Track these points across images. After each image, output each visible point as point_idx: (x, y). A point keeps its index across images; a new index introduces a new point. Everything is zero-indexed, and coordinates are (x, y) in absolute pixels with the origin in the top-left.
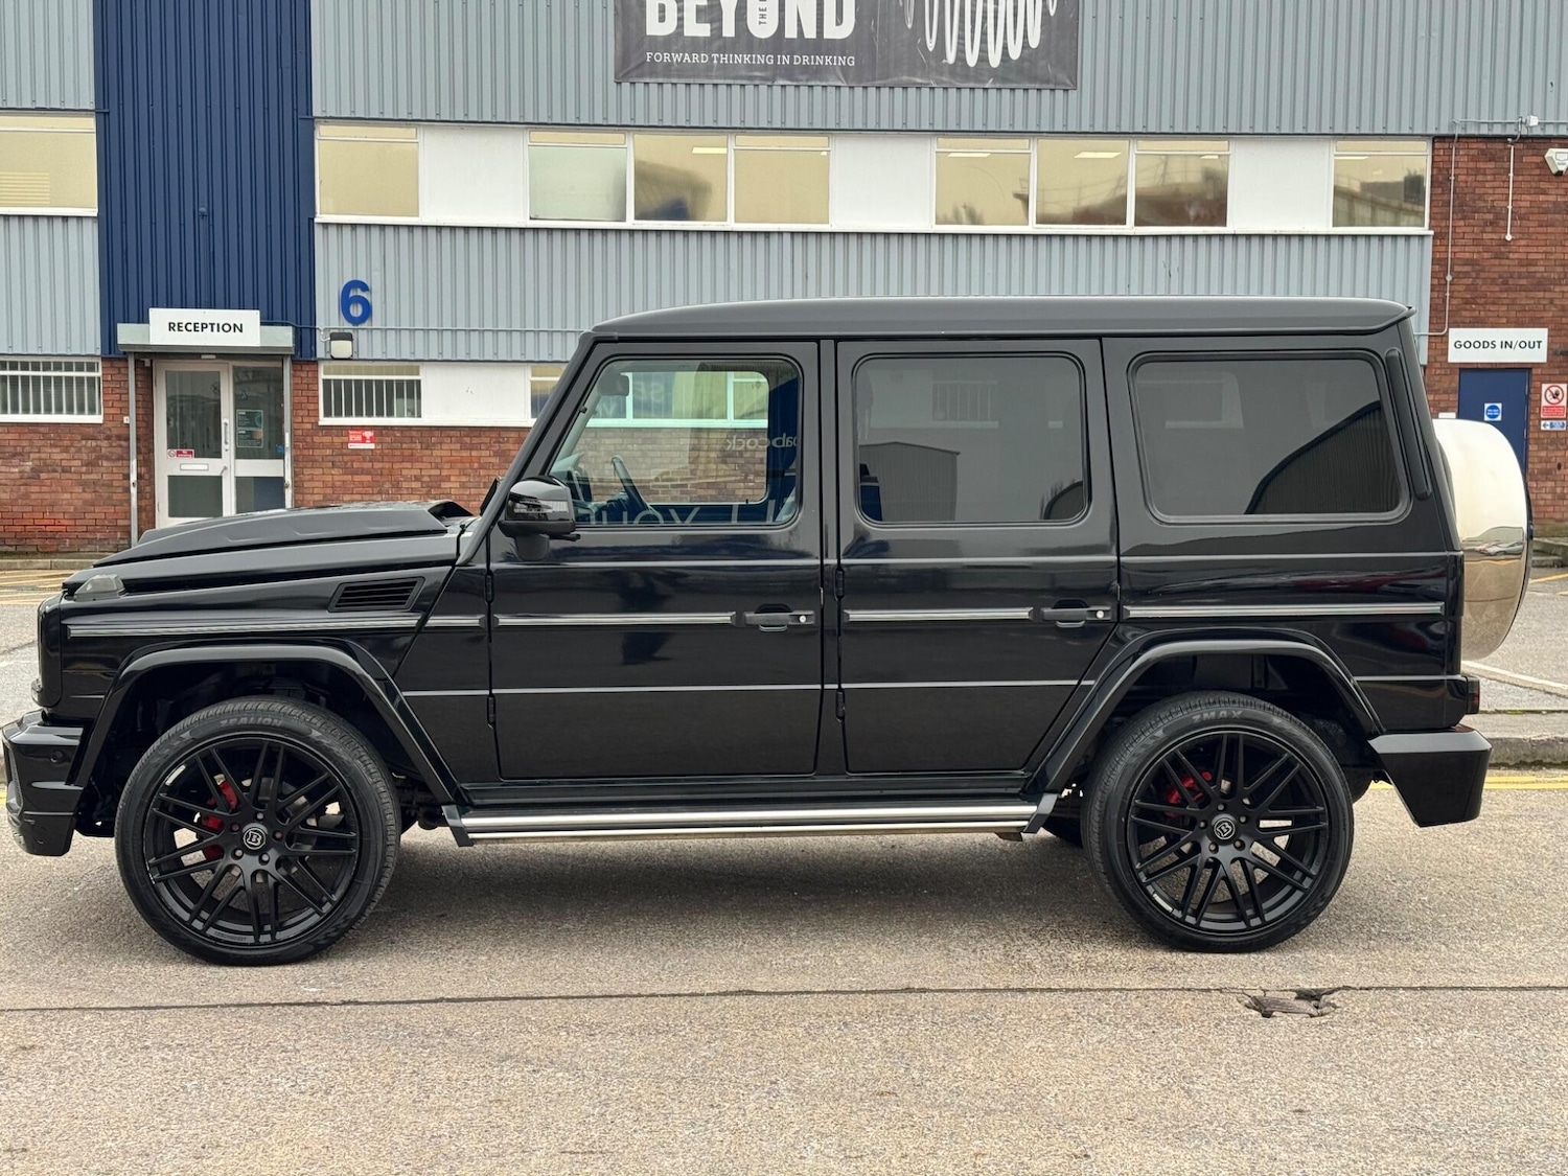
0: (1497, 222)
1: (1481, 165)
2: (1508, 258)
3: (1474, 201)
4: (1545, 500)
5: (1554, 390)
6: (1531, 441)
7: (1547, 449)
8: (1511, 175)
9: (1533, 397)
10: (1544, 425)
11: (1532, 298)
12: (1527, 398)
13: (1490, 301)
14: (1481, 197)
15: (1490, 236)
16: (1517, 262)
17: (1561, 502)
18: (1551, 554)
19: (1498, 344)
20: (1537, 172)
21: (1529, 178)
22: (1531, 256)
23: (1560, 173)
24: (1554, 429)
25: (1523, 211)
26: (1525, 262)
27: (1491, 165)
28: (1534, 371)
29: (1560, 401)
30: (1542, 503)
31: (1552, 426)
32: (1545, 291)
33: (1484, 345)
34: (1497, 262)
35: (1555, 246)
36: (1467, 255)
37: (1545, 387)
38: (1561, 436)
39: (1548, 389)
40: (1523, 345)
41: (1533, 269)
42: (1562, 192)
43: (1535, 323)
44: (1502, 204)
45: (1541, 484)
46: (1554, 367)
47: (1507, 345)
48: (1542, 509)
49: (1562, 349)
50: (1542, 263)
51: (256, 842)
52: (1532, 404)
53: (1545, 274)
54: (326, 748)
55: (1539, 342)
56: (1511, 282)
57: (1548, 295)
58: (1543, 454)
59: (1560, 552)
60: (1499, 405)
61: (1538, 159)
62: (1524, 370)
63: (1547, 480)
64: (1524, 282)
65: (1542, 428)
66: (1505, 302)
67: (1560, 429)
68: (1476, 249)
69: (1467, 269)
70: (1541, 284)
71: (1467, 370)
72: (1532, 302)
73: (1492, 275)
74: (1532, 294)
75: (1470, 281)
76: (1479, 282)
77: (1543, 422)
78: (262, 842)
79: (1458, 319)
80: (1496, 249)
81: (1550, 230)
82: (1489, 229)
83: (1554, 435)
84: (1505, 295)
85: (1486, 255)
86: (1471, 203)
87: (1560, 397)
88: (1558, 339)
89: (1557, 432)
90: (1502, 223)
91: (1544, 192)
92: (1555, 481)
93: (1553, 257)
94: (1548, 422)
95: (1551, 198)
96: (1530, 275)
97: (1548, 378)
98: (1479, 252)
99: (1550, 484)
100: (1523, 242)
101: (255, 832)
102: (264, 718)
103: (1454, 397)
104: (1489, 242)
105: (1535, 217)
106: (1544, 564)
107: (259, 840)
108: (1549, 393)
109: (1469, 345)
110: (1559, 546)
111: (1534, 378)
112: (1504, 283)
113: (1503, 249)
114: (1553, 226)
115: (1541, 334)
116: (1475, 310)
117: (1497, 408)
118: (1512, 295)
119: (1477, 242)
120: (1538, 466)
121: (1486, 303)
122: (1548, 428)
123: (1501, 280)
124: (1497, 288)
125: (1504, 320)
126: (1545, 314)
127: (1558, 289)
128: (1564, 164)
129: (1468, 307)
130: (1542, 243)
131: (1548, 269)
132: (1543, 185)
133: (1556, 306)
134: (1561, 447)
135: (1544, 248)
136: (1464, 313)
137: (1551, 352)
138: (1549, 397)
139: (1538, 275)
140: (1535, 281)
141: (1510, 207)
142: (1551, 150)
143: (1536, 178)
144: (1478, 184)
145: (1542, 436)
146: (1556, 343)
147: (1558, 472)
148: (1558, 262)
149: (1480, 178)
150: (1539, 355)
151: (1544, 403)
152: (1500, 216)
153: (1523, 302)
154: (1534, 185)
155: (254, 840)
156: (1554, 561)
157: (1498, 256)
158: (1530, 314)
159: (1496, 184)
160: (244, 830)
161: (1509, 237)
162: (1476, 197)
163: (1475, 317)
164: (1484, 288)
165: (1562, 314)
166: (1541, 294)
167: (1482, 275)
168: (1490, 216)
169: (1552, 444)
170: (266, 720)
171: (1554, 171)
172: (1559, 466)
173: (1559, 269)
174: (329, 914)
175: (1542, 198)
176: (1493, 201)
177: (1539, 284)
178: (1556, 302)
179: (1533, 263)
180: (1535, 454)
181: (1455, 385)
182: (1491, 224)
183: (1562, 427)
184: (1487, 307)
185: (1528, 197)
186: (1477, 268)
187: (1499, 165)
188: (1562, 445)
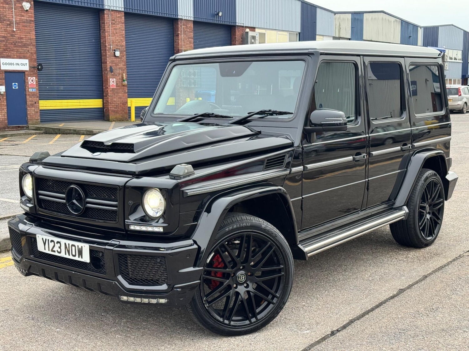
0: (11, 24)
1: (4, 5)
2: (15, 36)
3: (3, 17)
4: (33, 113)
5: (32, 79)
6: (27, 95)
7: (32, 97)
8: (13, 9)
9: (26, 81)
10: (30, 90)
11: (23, 50)
12: (24, 81)
13: (11, 50)
14: (5, 16)
15: (9, 29)
16: (17, 38)
17: (37, 114)
18: (40, 130)
19: (15, 64)
20: (20, 9)
21: (18, 11)
22: (21, 36)
23: (27, 11)
24: (33, 91)
25: (18, 21)
26: (20, 38)
27: (7, 6)
28: (26, 73)
29: (34, 83)
30: (32, 114)
31: (32, 90)
32: (26, 48)
33: (11, 64)
34: (12, 37)
35: (28, 33)
36: (3, 35)
37: (29, 78)
38: (35, 93)
39: (30, 79)
40: (22, 64)
41: (22, 40)
42: (28, 16)
43: (24, 58)
44: (12, 19)
45: (31, 109)
46: (31, 72)
47: (17, 64)
48: (32, 116)
49: (33, 66)
50: (24, 38)
51: (242, 279)
52: (26, 83)
53: (26, 42)
54: (268, 231)
55: (26, 64)
56: (17, 44)
57: (27, 49)
58: (31, 99)
59: (44, 129)
60: (17, 84)
61: (20, 5)
62: (23, 72)
63: (33, 107)
64: (20, 44)
65: (30, 91)
66: (16, 50)
67: (35, 91)
68: (6, 33)
69: (3, 39)
70: (25, 45)
71: (7, 72)
72: (23, 51)
73: (11, 42)
74: (23, 48)
75: (5, 43)
76: (7, 43)
77: (30, 89)
78: (245, 278)
79: (3, 55)
80: (11, 33)
81: (26, 28)
82: (9, 27)
83: (33, 93)
84: (15, 48)
85: (9, 35)
86: (2, 18)
87: (34, 81)
88: (31, 63)
89: (34, 92)
90: (12, 25)
91: (23, 16)
92: (34, 107)
93: (27, 37)
94: (31, 89)
95: (25, 18)
96: (21, 42)
97: (30, 75)
98: (6, 34)
99: (33, 108)
100: (19, 32)
101: (241, 275)
102: (242, 224)
103: (4, 81)
104: (9, 31)
105: (21, 24)
106: (40, 133)
107: (243, 278)
108: (30, 80)
109: (6, 64)
110: (43, 127)
111: (26, 75)
112: (15, 44)
113: (13, 33)
114: (26, 27)
115: (26, 61)
116: (7, 53)
117: (16, 84)
118: (17, 48)
119: (6, 30)
120: (30, 103)
121: (10, 51)
122: (31, 91)
123: (13, 43)
124: (13, 46)
125: (16, 56)
126: (27, 55)
127: (30, 47)
128: (28, 8)
129: (5, 51)
130: (24, 32)
131: (27, 41)
132: (23, 14)
133: (30, 52)
134: (36, 97)
135: (25, 34)
136: (4, 54)
137: (30, 67)
138: (31, 81)
139: (24, 42)
140: (23, 44)
141: (14, 20)
142: (24, 3)
143: (20, 11)
144: (4, 12)
145: (30, 93)
146: (31, 64)
147: (35, 105)
148: (29, 39)
149: (4, 10)
150: (26, 68)
151: (29, 83)
152: (11, 23)
153: (20, 51)
154: (20, 14)
155: (241, 278)
156: (43, 132)
157: (12, 36)
158: (23, 55)
159: (9, 12)
160: (237, 275)
161: (15, 30)
162: (4, 16)
163: (7, 55)
164: (9, 46)
165: (31, 55)
166: (25, 49)
167: (8, 41)
168: (9, 23)
169: (33, 96)
170: (244, 224)
171: (25, 10)
172: (35, 103)
173: (29, 41)
174: (277, 302)
175: (23, 18)
176: (9, 17)
177: (24, 45)
178: (30, 51)
179: (22, 38)
180: (28, 99)
181: (4, 77)
182: (9, 25)
183: (35, 90)
184: (11, 52)
185: (19, 17)
186: (6, 39)
187: (10, 6)
188: (36, 96)
